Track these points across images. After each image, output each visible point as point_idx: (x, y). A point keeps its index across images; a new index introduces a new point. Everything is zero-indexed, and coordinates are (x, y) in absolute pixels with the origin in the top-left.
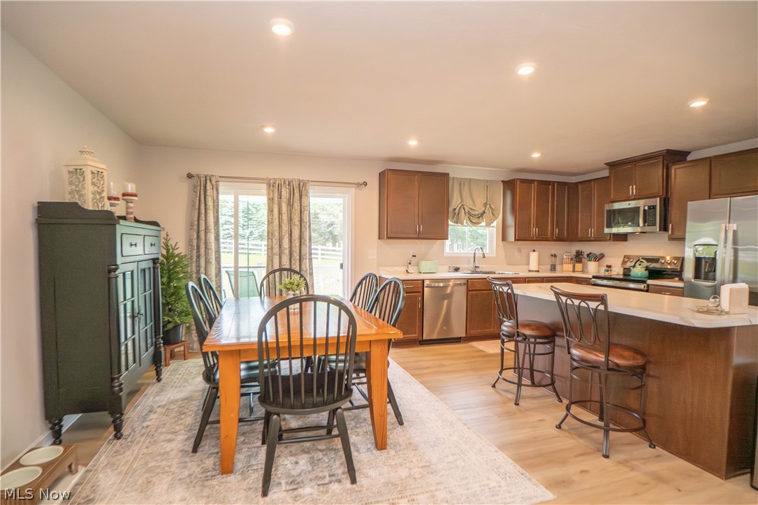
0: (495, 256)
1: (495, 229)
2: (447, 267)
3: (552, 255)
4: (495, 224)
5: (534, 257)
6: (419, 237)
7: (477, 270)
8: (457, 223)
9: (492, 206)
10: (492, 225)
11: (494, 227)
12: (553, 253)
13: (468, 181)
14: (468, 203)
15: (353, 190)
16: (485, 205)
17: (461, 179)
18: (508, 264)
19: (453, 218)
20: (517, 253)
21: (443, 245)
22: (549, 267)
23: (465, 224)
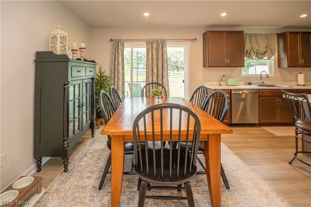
0: (274, 76)
1: (273, 61)
2: (243, 82)
4: (273, 58)
5: (301, 77)
6: (227, 66)
7: (263, 84)
8: (249, 58)
9: (271, 48)
10: (271, 58)
11: (272, 60)
13: (254, 35)
14: (256, 47)
15: (189, 43)
16: (266, 47)
17: (250, 34)
18: (283, 81)
19: (246, 55)
20: (288, 75)
21: (241, 71)
23: (254, 58)
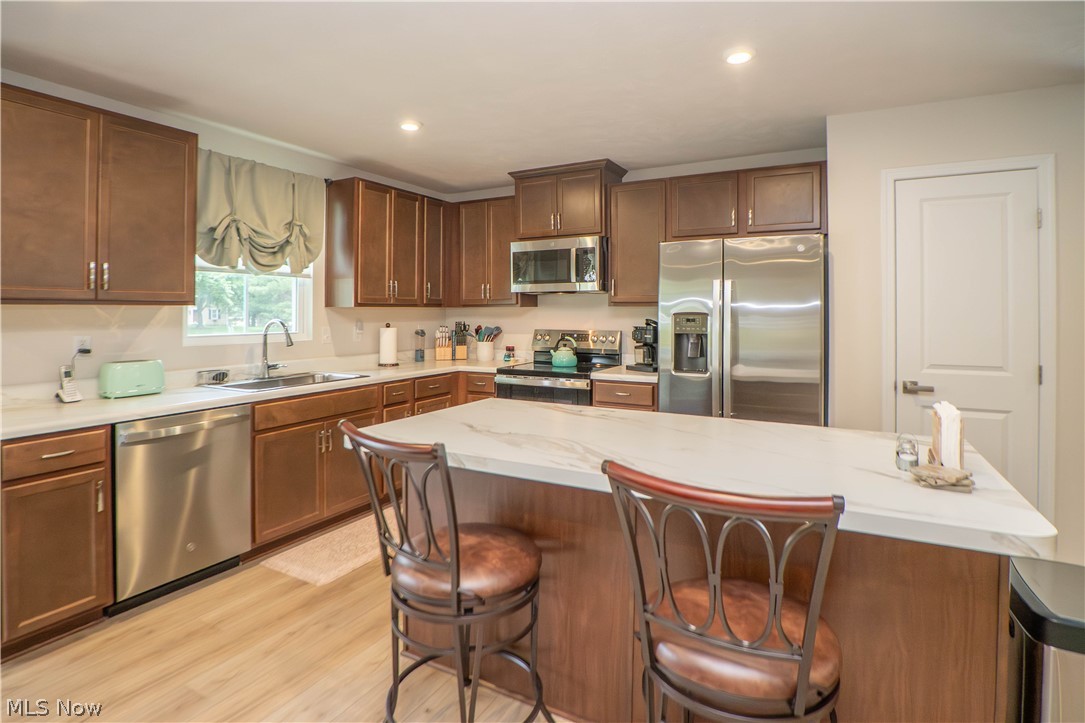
0: (311, 339)
1: (309, 282)
2: (190, 375)
3: (417, 333)
4: (309, 270)
5: (388, 337)
6: (99, 297)
7: (274, 373)
8: (219, 263)
9: (306, 231)
10: (305, 271)
11: (308, 276)
12: (419, 328)
13: (246, 168)
14: (249, 219)
16: (290, 225)
17: (230, 159)
18: (338, 356)
19: (209, 250)
20: (354, 331)
21: (179, 322)
22: (411, 354)
23: (240, 266)
